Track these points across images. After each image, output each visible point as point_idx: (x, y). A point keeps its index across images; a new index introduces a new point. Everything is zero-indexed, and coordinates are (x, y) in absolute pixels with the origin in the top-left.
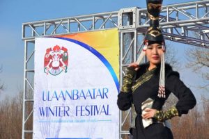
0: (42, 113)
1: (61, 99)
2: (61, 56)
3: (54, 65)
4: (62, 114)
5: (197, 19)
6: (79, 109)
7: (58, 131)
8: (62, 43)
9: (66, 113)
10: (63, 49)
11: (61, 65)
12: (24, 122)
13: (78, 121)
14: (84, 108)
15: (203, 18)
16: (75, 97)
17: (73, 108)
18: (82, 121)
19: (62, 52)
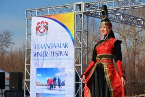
0: (35, 55)
1: (44, 48)
2: (45, 26)
3: (41, 31)
4: (44, 55)
5: (114, 8)
6: (52, 53)
7: (42, 64)
8: (45, 20)
9: (46, 55)
10: (46, 23)
11: (44, 31)
12: (26, 60)
13: (51, 59)
14: (55, 53)
15: (117, 7)
16: (51, 47)
17: (49, 53)
18: (54, 59)
19: (45, 24)
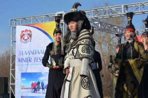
0: (19, 61)
1: (28, 54)
2: (28, 34)
3: (25, 38)
4: (28, 61)
5: (93, 17)
6: (36, 59)
7: (27, 69)
8: (29, 28)
9: (30, 61)
10: (29, 31)
11: (28, 38)
12: (11, 65)
13: (35, 64)
14: (38, 58)
15: (96, 16)
16: (35, 53)
17: (33, 59)
18: (37, 64)
19: (29, 32)
